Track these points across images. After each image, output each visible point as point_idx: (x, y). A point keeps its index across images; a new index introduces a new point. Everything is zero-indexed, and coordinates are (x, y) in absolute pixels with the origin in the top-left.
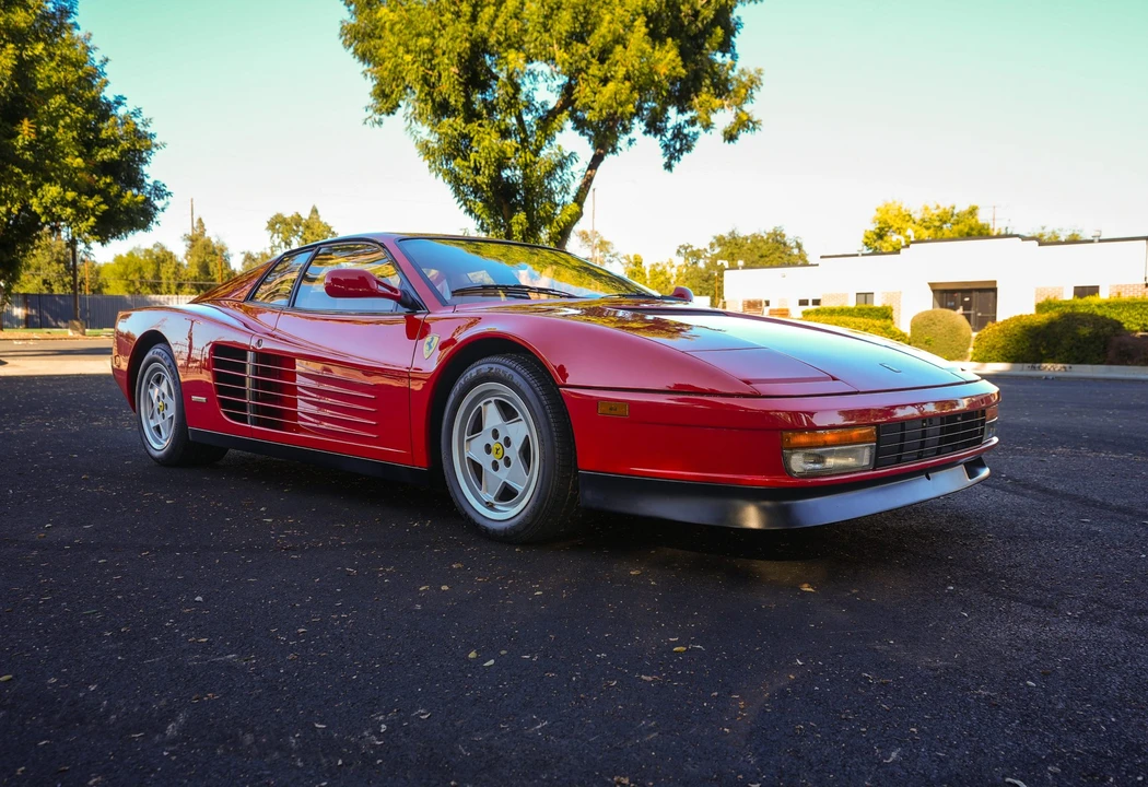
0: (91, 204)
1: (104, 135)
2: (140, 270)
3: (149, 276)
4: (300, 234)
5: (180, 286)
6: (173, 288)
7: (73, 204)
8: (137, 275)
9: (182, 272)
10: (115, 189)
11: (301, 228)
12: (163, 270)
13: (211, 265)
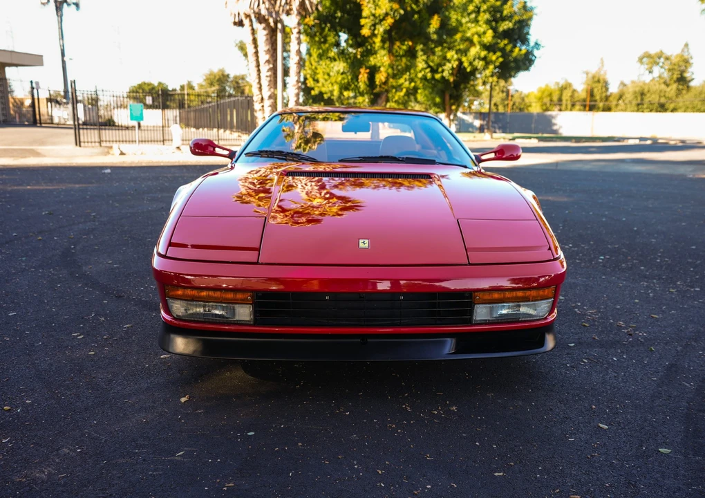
0: (494, 58)
1: (505, 13)
2: (550, 95)
3: (555, 98)
4: (661, 64)
5: (573, 105)
6: (569, 107)
7: (484, 59)
8: (549, 99)
9: (576, 95)
10: (509, 48)
11: (662, 60)
12: (564, 94)
13: (595, 90)
